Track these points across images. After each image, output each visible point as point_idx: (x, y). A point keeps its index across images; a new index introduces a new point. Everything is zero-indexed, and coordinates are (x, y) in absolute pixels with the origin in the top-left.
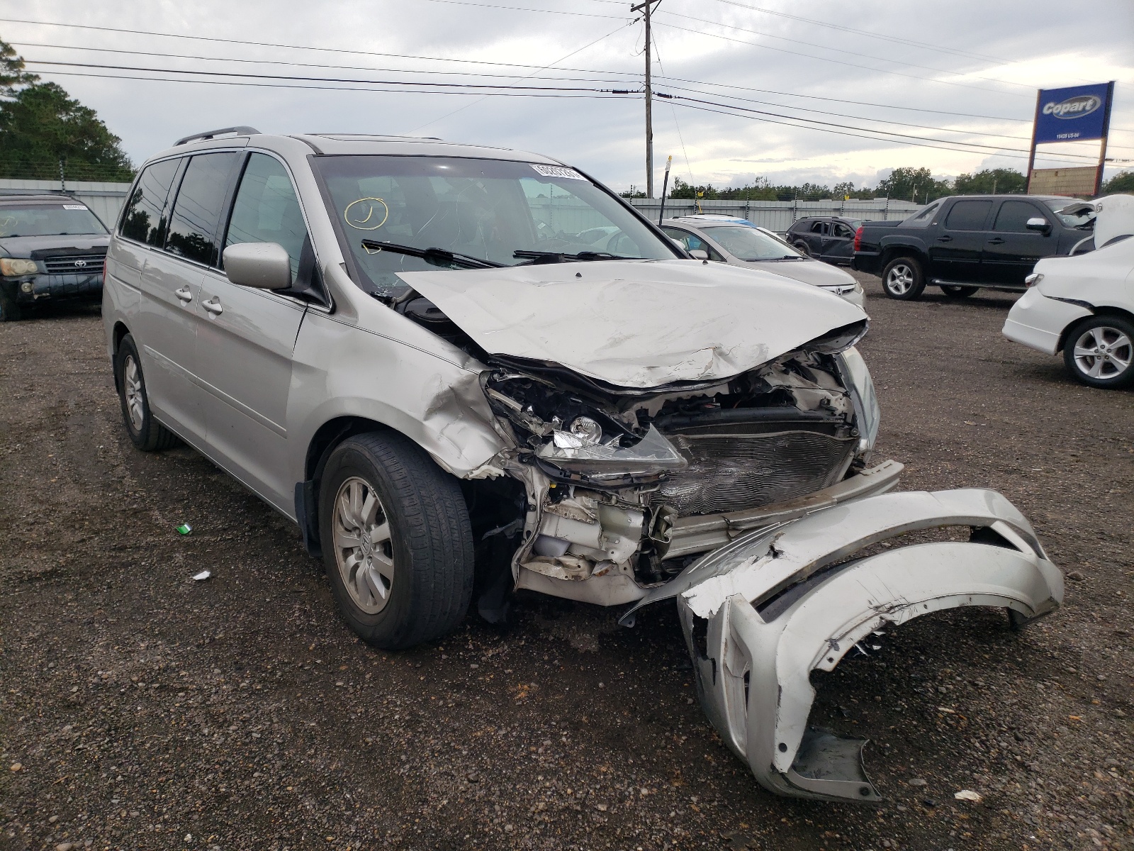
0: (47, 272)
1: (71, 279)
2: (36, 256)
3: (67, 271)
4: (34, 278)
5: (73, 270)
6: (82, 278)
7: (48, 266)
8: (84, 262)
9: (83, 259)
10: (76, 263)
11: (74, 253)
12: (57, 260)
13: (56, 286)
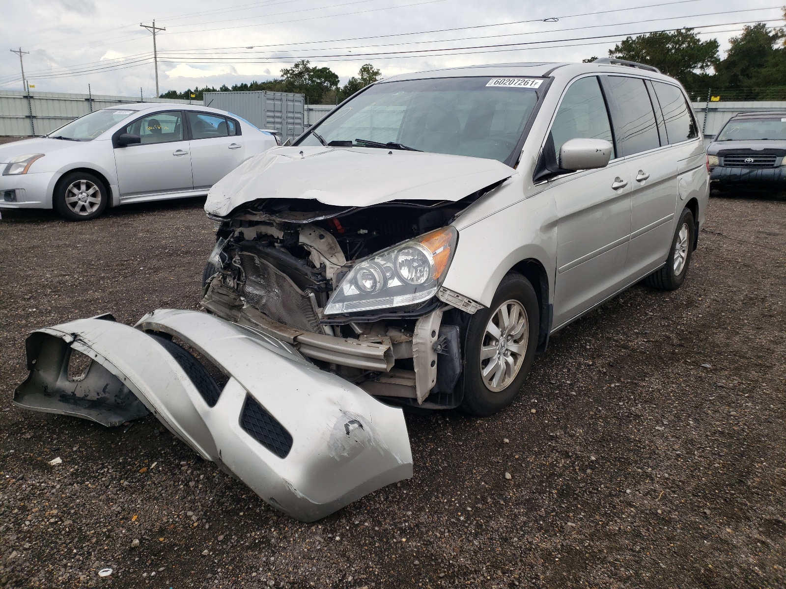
0: (723, 165)
1: (737, 171)
2: (721, 154)
3: (738, 165)
4: (713, 169)
5: (742, 165)
6: (745, 171)
7: (725, 161)
8: (752, 160)
9: (752, 157)
10: (746, 160)
11: (748, 152)
12: (734, 157)
13: (725, 175)
